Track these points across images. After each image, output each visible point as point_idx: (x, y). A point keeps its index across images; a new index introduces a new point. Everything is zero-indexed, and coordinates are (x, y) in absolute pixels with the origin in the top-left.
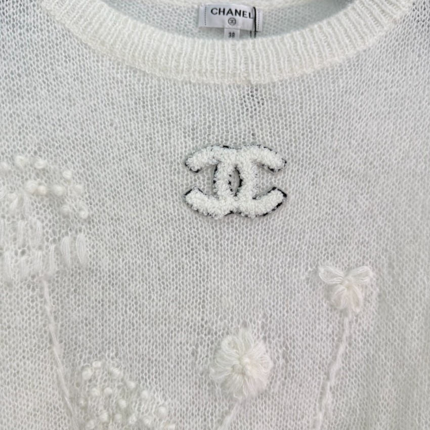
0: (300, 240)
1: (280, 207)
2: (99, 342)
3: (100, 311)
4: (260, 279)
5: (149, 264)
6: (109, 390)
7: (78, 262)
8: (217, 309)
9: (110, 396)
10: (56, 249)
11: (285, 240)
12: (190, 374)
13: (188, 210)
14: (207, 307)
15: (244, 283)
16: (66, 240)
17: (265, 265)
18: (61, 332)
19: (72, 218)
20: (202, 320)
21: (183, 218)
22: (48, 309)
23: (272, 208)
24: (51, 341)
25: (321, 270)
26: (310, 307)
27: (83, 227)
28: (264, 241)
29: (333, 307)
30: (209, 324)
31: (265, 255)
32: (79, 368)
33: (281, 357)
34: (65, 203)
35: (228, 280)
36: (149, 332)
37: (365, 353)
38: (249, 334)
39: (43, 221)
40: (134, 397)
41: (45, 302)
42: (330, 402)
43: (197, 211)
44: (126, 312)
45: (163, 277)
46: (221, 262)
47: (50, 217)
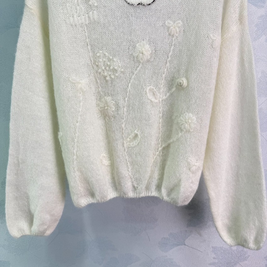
0: (160, 13)
1: (154, 2)
2: (101, 45)
3: (101, 36)
4: (148, 26)
5: (115, 21)
6: (104, 60)
7: (94, 20)
8: (135, 35)
9: (105, 61)
10: (88, 16)
11: (156, 13)
12: (127, 55)
13: (126, 3)
14: (132, 35)
15: (143, 27)
16: (91, 13)
17: (149, 21)
18: (90, 42)
19: (92, 6)
20: (131, 38)
21: (124, 6)
22: (86, 34)
23: (152, 2)
24: (87, 45)
25: (166, 22)
26: (163, 34)
27: (95, 9)
28: (149, 13)
29: (170, 34)
30: (133, 40)
31: (150, 18)
32: (96, 53)
33: (154, 50)
34: (90, 1)
35: (138, 26)
36: (115, 42)
37: (179, 49)
38: (145, 42)
39: (84, 7)
40: (112, 61)
41: (85, 32)
42: (168, 65)
43: (129, 3)
44: (108, 36)
45: (119, 25)
46: (136, 20)
47: (86, 6)
